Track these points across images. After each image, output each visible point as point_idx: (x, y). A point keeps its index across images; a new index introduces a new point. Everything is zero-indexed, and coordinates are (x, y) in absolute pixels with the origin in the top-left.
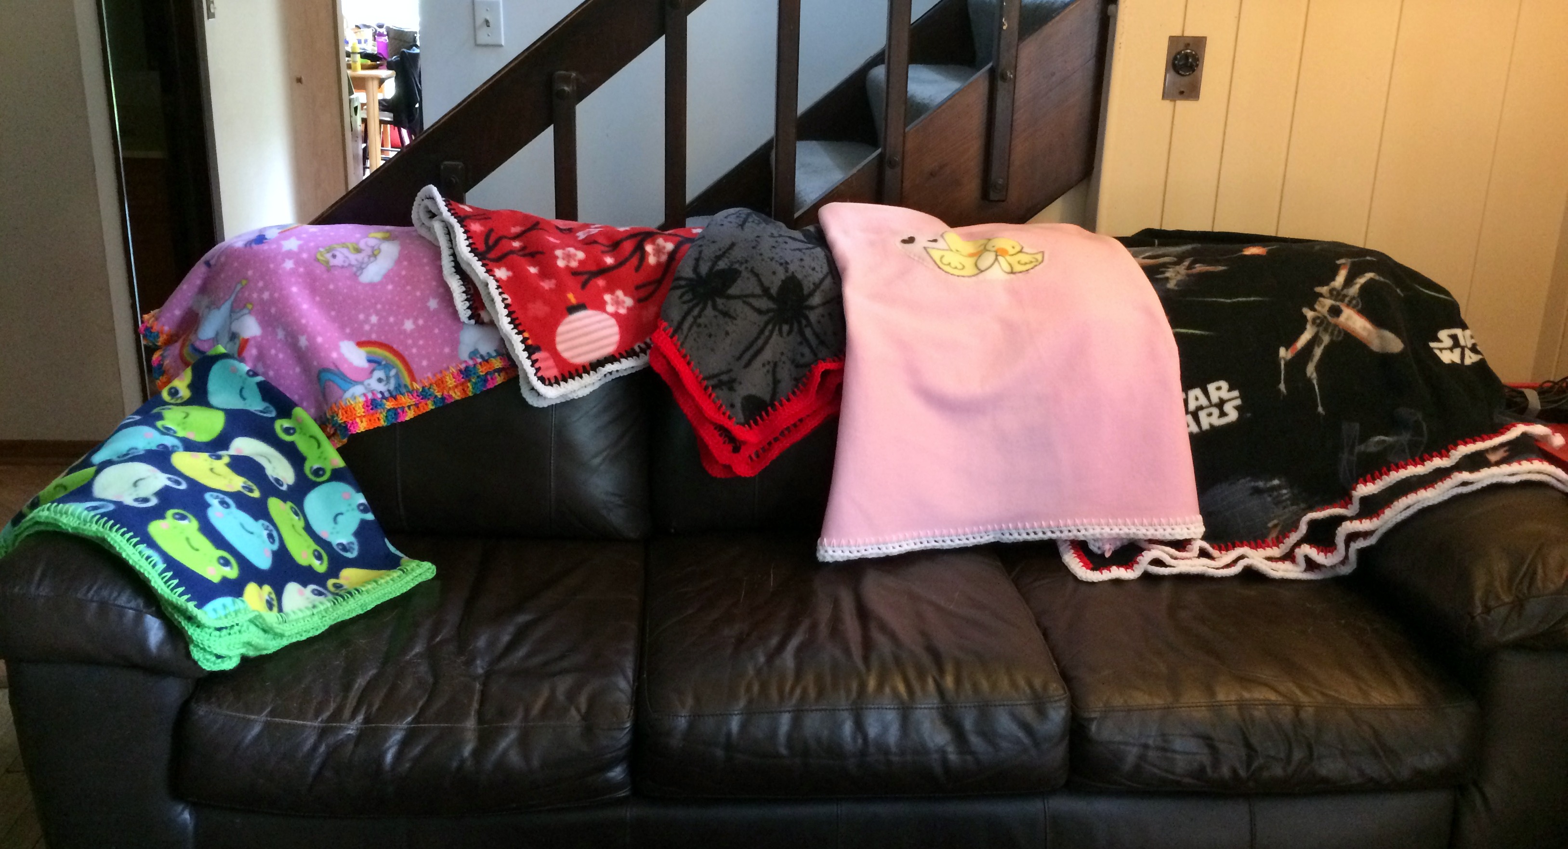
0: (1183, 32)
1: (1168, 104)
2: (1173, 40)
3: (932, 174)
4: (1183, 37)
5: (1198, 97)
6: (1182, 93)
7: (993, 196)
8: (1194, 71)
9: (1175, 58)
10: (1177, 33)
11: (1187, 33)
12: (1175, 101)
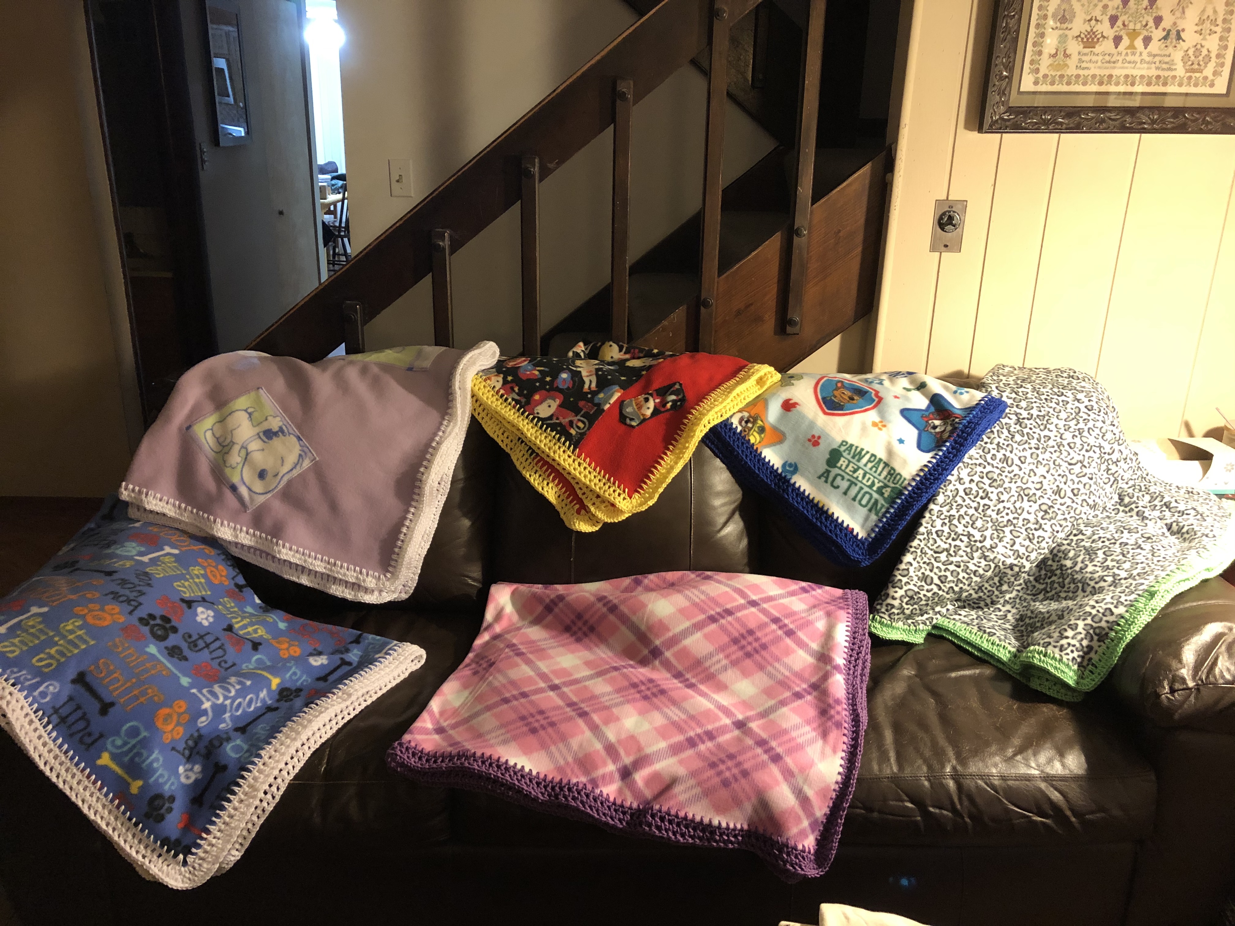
0: (947, 196)
1: (935, 255)
2: (939, 203)
3: (739, 313)
4: (947, 200)
5: (960, 250)
6: (946, 246)
7: (789, 329)
8: (957, 228)
9: (941, 218)
10: (943, 197)
11: (951, 197)
12: (940, 253)
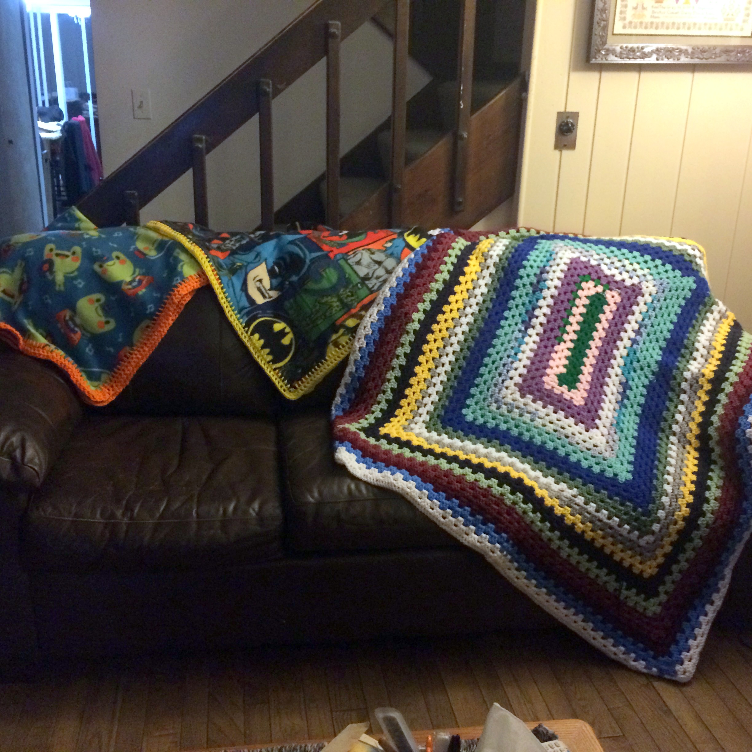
0: (565, 110)
1: (557, 153)
2: (559, 114)
3: (419, 196)
5: (575, 148)
7: (457, 208)
8: (572, 132)
9: (561, 125)
10: (562, 110)
11: (568, 110)
12: (561, 151)
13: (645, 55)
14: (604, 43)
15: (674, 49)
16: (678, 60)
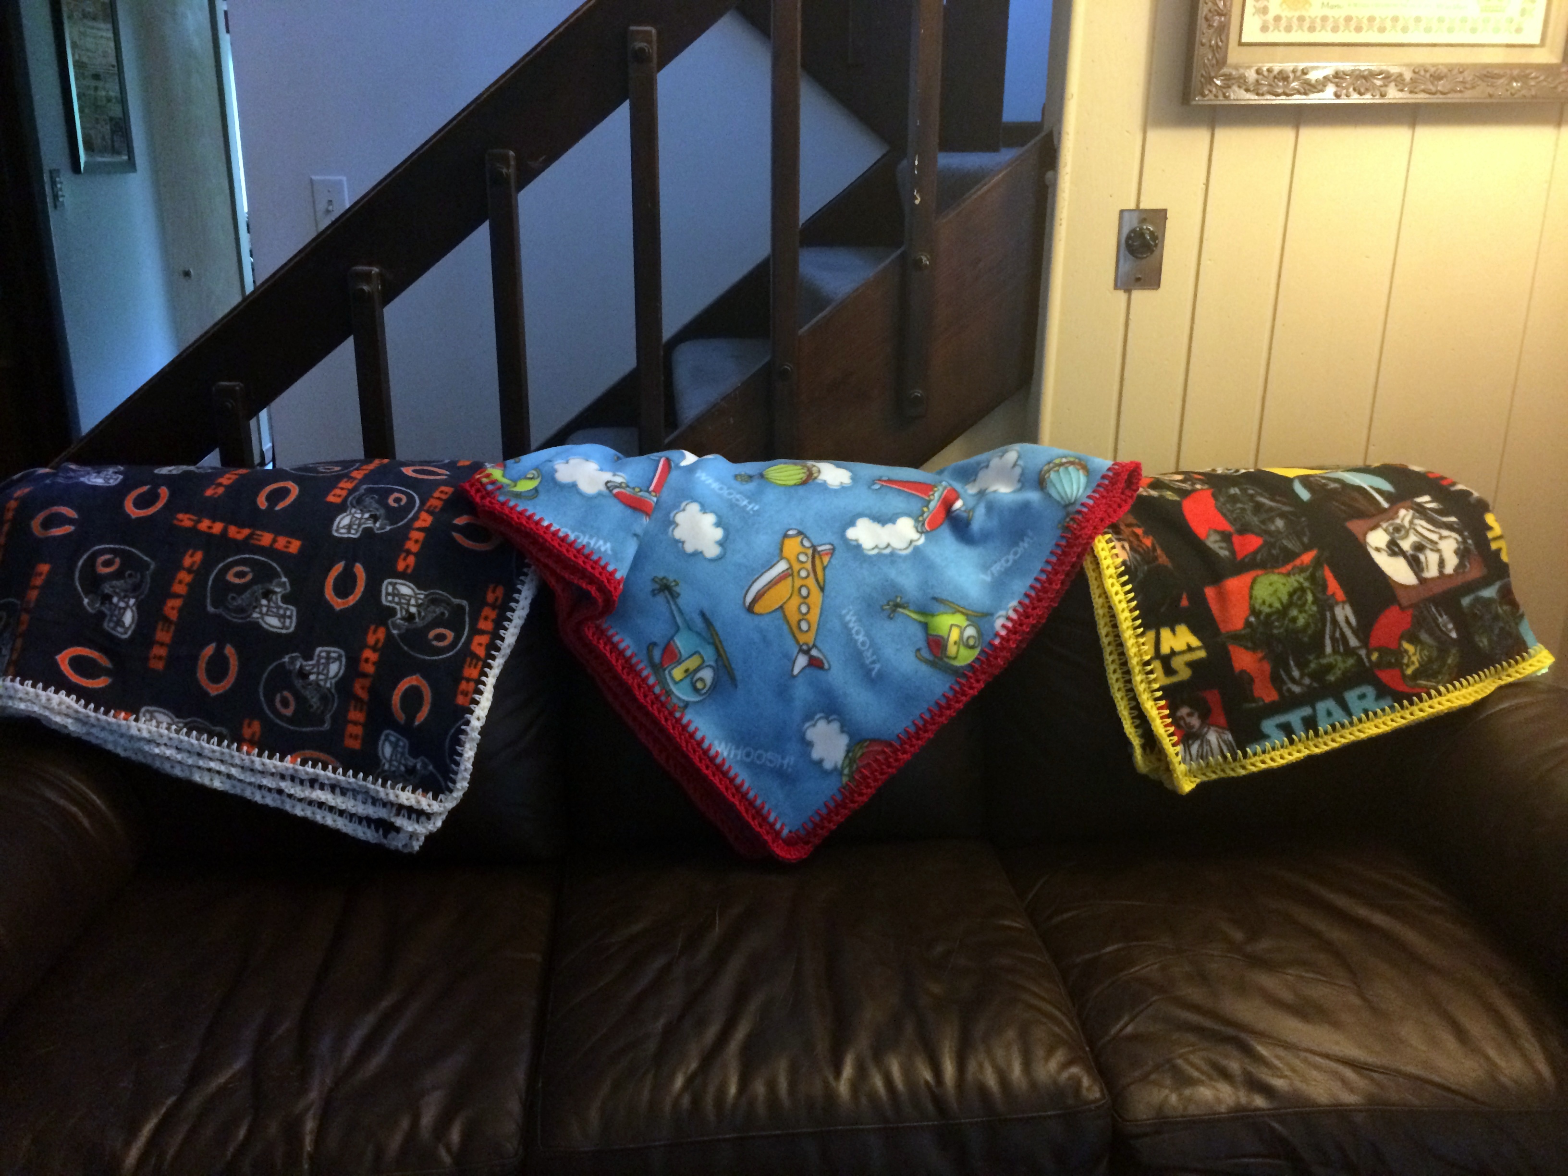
1: (1122, 295)
2: (1125, 214)
3: (833, 386)
4: (1137, 209)
5: (1159, 285)
6: (1138, 279)
7: (910, 411)
8: (1152, 252)
9: (1129, 238)
10: (1132, 206)
11: (1143, 206)
13: (1310, 87)
14: (1222, 62)
15: (1372, 75)
16: (1383, 95)
